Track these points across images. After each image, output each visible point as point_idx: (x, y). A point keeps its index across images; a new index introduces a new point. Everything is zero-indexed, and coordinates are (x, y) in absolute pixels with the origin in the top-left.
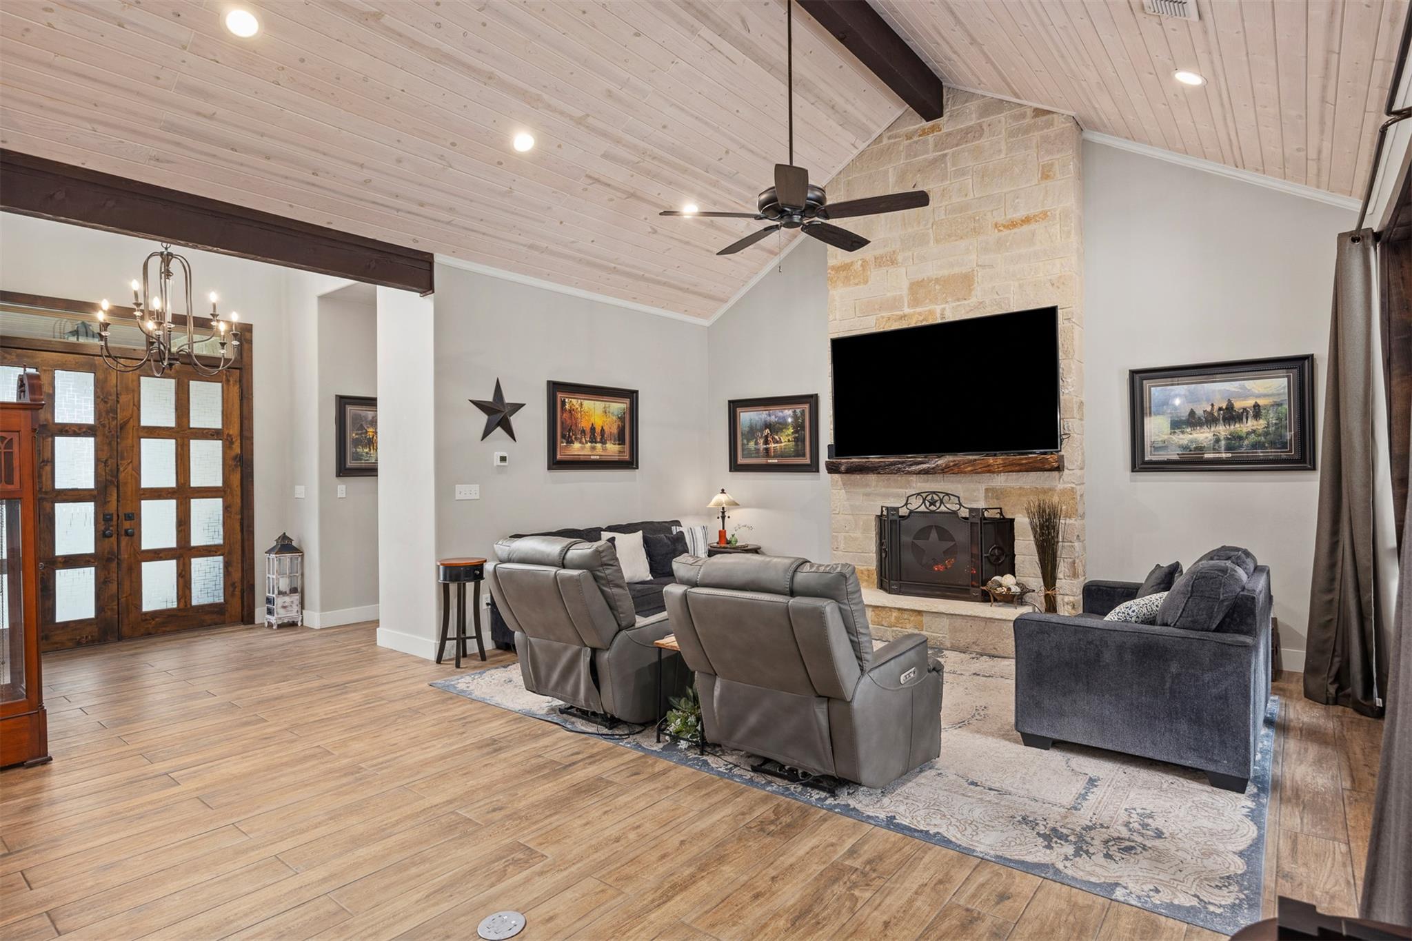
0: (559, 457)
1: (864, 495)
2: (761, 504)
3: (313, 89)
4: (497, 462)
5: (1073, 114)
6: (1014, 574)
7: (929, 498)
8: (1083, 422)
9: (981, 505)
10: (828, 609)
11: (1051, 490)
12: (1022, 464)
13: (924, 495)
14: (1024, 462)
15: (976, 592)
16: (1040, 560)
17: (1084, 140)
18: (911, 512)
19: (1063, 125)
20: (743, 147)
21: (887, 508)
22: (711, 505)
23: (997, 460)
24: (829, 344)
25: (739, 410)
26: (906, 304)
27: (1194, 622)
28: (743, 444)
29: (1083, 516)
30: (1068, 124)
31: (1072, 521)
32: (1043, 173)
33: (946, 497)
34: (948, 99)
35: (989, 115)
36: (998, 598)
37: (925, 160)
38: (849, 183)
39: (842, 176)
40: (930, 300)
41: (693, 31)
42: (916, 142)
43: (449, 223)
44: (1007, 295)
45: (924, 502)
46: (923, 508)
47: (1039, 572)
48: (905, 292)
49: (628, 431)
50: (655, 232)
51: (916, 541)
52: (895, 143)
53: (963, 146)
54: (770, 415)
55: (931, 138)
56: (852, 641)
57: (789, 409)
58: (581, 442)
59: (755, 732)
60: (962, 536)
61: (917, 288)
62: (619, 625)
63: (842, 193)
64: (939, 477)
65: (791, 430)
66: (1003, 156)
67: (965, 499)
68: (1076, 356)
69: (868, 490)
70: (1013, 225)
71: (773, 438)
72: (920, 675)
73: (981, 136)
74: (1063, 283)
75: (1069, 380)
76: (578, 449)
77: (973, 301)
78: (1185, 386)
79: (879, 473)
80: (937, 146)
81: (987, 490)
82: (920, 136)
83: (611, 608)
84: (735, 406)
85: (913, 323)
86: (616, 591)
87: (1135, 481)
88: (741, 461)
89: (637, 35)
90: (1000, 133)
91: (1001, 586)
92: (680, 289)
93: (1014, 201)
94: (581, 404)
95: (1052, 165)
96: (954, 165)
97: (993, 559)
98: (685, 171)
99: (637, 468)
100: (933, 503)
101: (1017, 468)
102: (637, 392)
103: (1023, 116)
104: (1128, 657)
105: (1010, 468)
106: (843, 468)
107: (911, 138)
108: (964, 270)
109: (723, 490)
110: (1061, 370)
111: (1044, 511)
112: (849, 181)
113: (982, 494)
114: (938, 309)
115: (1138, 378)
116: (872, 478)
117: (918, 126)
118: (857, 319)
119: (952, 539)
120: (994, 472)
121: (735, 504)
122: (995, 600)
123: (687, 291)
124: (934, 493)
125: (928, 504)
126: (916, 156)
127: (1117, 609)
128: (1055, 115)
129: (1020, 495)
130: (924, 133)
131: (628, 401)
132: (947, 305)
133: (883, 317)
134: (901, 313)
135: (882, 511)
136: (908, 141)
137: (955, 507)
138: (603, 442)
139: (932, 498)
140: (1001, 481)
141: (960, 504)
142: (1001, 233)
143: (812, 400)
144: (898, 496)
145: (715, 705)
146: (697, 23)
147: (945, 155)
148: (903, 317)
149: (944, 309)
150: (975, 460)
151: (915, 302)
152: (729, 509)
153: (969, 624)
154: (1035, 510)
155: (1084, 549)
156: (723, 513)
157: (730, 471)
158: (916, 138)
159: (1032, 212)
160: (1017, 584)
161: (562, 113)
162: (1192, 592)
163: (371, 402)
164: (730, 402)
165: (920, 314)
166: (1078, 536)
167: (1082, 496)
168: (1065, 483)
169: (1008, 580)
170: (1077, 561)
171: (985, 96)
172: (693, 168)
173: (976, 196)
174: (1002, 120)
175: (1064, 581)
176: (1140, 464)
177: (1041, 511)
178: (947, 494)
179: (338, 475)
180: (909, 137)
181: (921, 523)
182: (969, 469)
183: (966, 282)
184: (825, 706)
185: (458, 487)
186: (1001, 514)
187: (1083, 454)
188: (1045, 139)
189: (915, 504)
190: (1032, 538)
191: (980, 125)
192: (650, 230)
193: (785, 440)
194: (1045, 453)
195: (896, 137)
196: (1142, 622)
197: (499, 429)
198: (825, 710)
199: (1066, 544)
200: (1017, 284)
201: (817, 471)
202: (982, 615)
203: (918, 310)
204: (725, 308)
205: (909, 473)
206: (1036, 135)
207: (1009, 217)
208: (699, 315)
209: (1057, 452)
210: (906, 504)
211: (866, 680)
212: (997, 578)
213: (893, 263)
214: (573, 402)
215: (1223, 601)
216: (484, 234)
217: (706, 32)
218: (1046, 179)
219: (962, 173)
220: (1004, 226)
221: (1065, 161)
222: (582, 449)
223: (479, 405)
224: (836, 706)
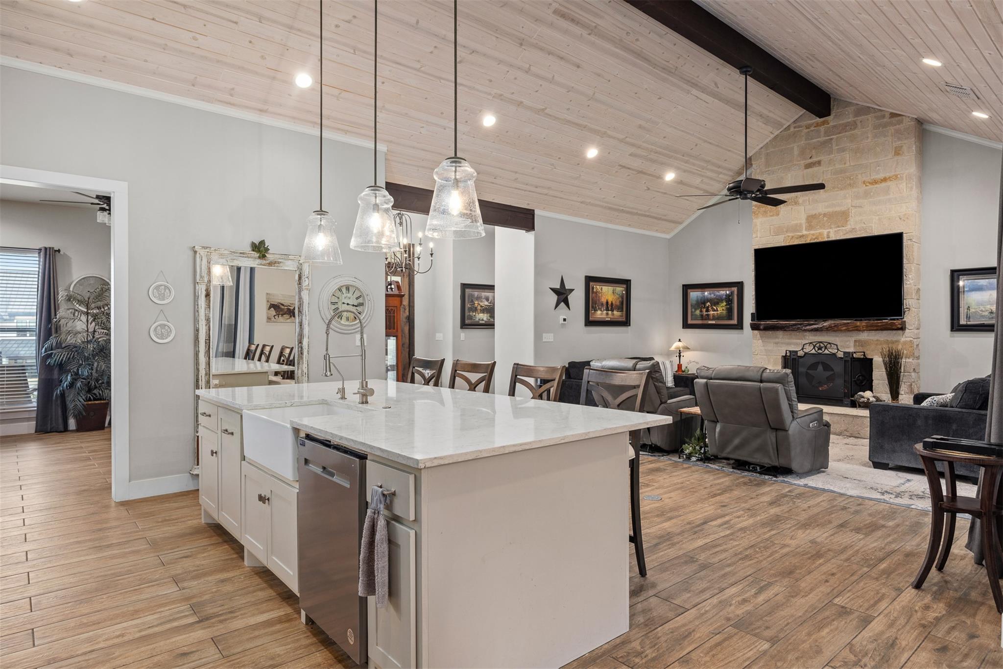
0: (591, 319)
1: (774, 343)
2: (702, 348)
3: (507, 143)
4: (562, 321)
5: (916, 117)
6: (872, 391)
7: (818, 345)
8: (920, 301)
9: (851, 350)
10: (780, 388)
11: (898, 341)
12: (878, 326)
13: (814, 344)
14: (880, 324)
15: (847, 401)
16: (889, 383)
17: (924, 129)
18: (806, 354)
19: (909, 123)
20: (705, 141)
21: (790, 351)
22: (673, 348)
23: (863, 323)
24: (753, 252)
25: (689, 291)
26: (804, 228)
27: (966, 405)
28: (692, 312)
29: (918, 358)
30: (913, 123)
31: (911, 360)
32: (895, 152)
33: (829, 345)
34: (834, 105)
35: (861, 116)
36: (862, 405)
37: (818, 141)
38: (767, 154)
39: (763, 150)
40: (820, 227)
41: (688, 92)
42: (812, 131)
43: (546, 194)
44: (871, 225)
45: (814, 348)
46: (813, 351)
47: (888, 390)
48: (803, 221)
49: (625, 304)
50: (649, 189)
51: (808, 371)
52: (798, 131)
53: (843, 134)
54: (710, 294)
55: (822, 129)
56: (789, 404)
57: (723, 291)
58: (601, 311)
59: (737, 448)
60: (838, 368)
61: (812, 220)
62: (661, 401)
63: (763, 160)
64: (824, 333)
65: (725, 304)
66: (869, 140)
67: (841, 346)
68: (915, 262)
69: (777, 340)
70: (875, 182)
71: (712, 308)
72: (819, 426)
73: (855, 128)
74: (907, 218)
75: (910, 276)
76: (600, 315)
77: (848, 227)
78: (987, 280)
79: (785, 330)
80: (827, 133)
81: (855, 341)
82: (815, 127)
83: (658, 393)
84: (686, 288)
85: (808, 241)
86: (660, 384)
87: (953, 337)
88: (690, 322)
89: (660, 98)
90: (868, 126)
91: (863, 397)
92: (656, 218)
93: (876, 168)
94: (602, 289)
95: (902, 147)
96: (837, 145)
97: (858, 382)
98: (671, 157)
99: (630, 325)
100: (820, 348)
101: (875, 328)
102: (630, 281)
103: (884, 117)
104: (930, 422)
105: (870, 328)
106: (762, 327)
107: (809, 128)
108: (843, 209)
109: (680, 340)
110: (904, 270)
111: (892, 353)
112: (767, 153)
113: (852, 344)
114: (825, 232)
115: (955, 275)
116: (780, 333)
117: (814, 121)
118: (771, 237)
119: (832, 370)
120: (860, 331)
121: (687, 348)
122: (860, 406)
123: (660, 219)
124: (821, 342)
125: (816, 349)
126: (812, 139)
127: (927, 400)
128: (904, 117)
129: (877, 344)
130: (818, 125)
131: (625, 286)
132: (831, 230)
133: (789, 236)
134: (801, 234)
135: (786, 353)
136: (807, 130)
137: (835, 351)
138: (612, 310)
139: (820, 345)
140: (864, 336)
141: (838, 350)
142: (867, 187)
143: (740, 285)
144: (797, 344)
145: (717, 435)
146: (689, 88)
147: (832, 139)
148: (802, 236)
149: (829, 232)
150: (848, 323)
151: (810, 227)
152: (683, 351)
153: (842, 419)
154: (887, 353)
155: (919, 378)
156: (680, 353)
157: (683, 328)
158: (812, 128)
159: (887, 175)
160: (874, 397)
161: (614, 138)
162: (966, 390)
163: (491, 288)
164: (684, 286)
165: (813, 235)
166: (914, 369)
167: (917, 345)
168: (906, 337)
169: (868, 394)
170: (913, 384)
171: (857, 104)
172: (675, 155)
173: (852, 164)
174: (870, 118)
175: (904, 396)
176: (956, 326)
177: (890, 355)
178: (830, 343)
179: (462, 328)
180: (808, 127)
181: (813, 360)
182: (844, 328)
183: (844, 216)
184: (774, 434)
185: (544, 335)
186: (864, 355)
187: (919, 320)
188: (898, 131)
189: (809, 349)
190: (884, 370)
191: (855, 122)
192: (646, 188)
193: (721, 309)
194: (894, 320)
195: (799, 127)
196: (940, 406)
197: (562, 303)
198: (775, 435)
199: (906, 374)
200: (877, 218)
201: (742, 328)
202: (851, 414)
203: (812, 232)
204: (681, 227)
205: (805, 330)
206: (892, 129)
207: (872, 178)
208: (664, 232)
209: (902, 319)
210: (803, 349)
211: (795, 422)
212: (861, 393)
213: (796, 203)
214: (597, 287)
215: (981, 395)
216: (561, 198)
217: (694, 92)
218: (898, 155)
219: (843, 150)
220: (870, 183)
221: (910, 146)
222: (602, 314)
223: (554, 290)
224: (780, 433)
